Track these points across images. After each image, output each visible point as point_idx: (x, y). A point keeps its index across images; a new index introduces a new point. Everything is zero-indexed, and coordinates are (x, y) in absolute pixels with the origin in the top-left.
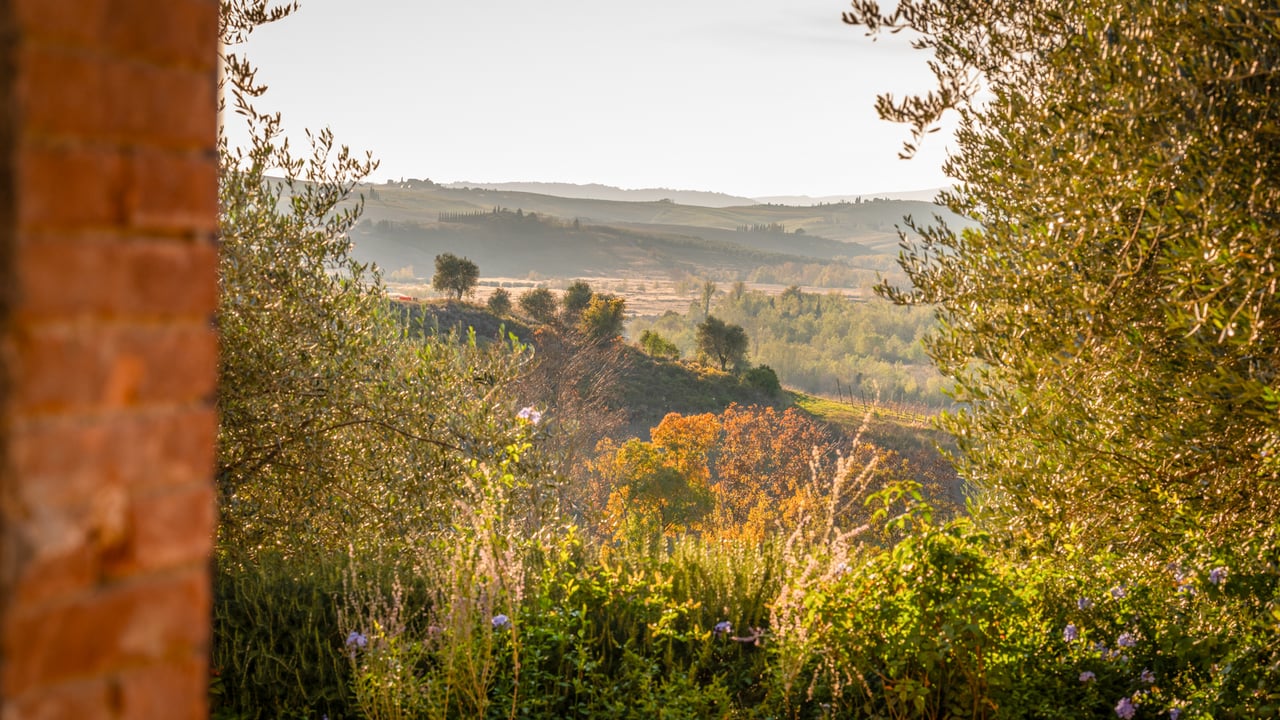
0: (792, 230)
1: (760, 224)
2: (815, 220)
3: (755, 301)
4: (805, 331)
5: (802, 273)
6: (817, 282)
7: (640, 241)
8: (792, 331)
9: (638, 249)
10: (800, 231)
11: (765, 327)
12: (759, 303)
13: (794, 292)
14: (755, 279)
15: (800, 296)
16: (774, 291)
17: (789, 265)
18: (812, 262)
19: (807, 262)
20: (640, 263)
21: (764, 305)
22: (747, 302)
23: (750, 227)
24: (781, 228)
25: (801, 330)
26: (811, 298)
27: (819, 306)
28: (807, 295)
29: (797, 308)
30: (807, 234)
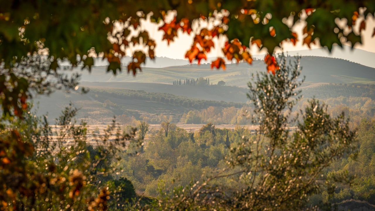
0: (216, 83)
1: (190, 78)
2: (234, 74)
3: (179, 136)
4: (214, 158)
5: (222, 114)
6: (233, 121)
7: (97, 96)
8: (205, 158)
9: (95, 102)
10: (222, 83)
11: (184, 155)
12: (182, 138)
13: (209, 128)
14: (186, 121)
15: (214, 132)
16: (196, 129)
17: (211, 108)
18: (230, 106)
19: (226, 106)
20: (98, 112)
21: (186, 140)
22: (172, 138)
23: (183, 81)
24: (207, 81)
25: (212, 157)
26: (222, 132)
27: (228, 138)
28: (220, 131)
29: (211, 141)
30: (226, 85)
